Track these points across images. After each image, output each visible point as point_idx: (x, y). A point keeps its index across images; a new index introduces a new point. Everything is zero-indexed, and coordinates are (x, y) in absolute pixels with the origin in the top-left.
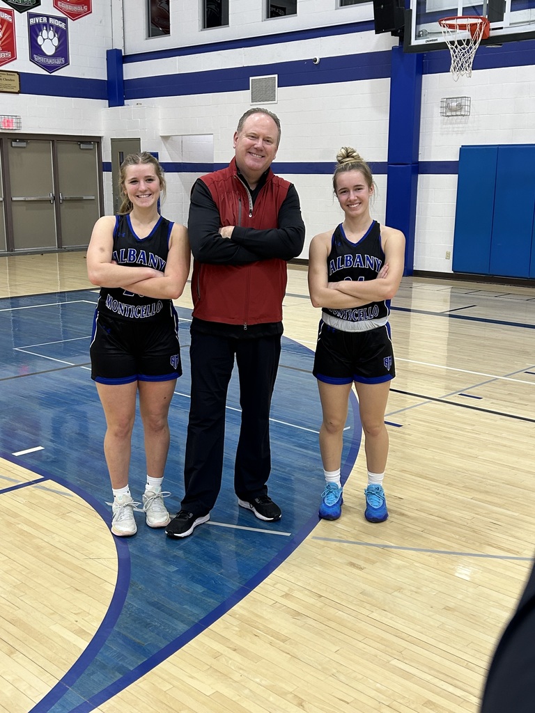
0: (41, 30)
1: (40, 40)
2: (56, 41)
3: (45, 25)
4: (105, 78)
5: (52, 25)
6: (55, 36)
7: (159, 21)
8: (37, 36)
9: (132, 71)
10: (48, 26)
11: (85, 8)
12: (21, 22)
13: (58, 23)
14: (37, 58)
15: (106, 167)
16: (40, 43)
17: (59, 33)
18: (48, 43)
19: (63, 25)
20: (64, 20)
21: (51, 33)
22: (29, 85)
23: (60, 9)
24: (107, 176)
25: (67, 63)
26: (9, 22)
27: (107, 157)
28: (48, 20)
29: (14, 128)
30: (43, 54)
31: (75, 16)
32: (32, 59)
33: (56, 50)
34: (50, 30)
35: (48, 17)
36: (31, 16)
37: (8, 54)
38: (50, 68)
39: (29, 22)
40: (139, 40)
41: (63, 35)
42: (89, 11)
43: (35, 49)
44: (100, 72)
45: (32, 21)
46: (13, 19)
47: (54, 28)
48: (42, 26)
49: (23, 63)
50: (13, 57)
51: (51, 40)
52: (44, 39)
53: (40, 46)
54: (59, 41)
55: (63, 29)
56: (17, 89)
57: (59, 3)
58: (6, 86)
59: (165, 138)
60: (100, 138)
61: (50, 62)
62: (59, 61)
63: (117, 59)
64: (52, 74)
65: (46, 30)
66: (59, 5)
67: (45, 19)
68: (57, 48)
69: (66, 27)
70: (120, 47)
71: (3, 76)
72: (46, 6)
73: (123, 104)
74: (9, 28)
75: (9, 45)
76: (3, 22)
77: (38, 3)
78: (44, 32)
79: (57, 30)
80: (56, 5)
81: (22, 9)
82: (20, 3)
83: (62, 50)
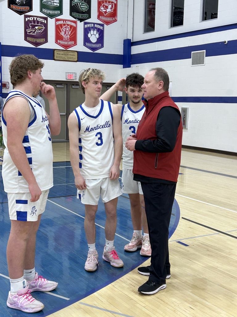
0: (90, 30)
1: (89, 35)
2: (97, 36)
3: (92, 28)
4: (122, 54)
5: (96, 28)
6: (97, 33)
7: (150, 25)
8: (88, 33)
9: (136, 50)
10: (94, 28)
11: (114, 19)
12: (80, 26)
13: (99, 27)
14: (87, 44)
15: (120, 99)
16: (89, 37)
17: (99, 32)
18: (93, 37)
19: (101, 28)
20: (102, 25)
21: (95, 32)
22: (82, 57)
23: (101, 20)
25: (102, 46)
26: (74, 27)
27: (120, 94)
28: (94, 25)
29: (73, 79)
30: (90, 42)
31: (108, 23)
32: (85, 45)
33: (97, 40)
34: (95, 30)
35: (94, 24)
36: (85, 23)
37: (73, 42)
39: (84, 26)
40: (140, 35)
41: (101, 33)
42: (116, 20)
43: (87, 40)
44: (119, 51)
45: (86, 26)
46: (76, 25)
47: (97, 29)
48: (91, 28)
49: (80, 47)
50: (75, 44)
51: (95, 35)
52: (91, 35)
53: (89, 38)
54: (99, 36)
55: (101, 30)
57: (100, 17)
58: (70, 58)
61: (94, 46)
62: (99, 45)
63: (128, 44)
64: (94, 52)
65: (93, 30)
66: (100, 18)
67: (93, 25)
68: (98, 39)
69: (103, 28)
70: (130, 37)
71: (69, 53)
72: (94, 18)
73: (130, 67)
74: (74, 30)
75: (74, 38)
76: (71, 26)
77: (90, 17)
78: (92, 31)
79: (98, 30)
80: (98, 18)
81: (81, 20)
82: (80, 17)
83: (101, 40)
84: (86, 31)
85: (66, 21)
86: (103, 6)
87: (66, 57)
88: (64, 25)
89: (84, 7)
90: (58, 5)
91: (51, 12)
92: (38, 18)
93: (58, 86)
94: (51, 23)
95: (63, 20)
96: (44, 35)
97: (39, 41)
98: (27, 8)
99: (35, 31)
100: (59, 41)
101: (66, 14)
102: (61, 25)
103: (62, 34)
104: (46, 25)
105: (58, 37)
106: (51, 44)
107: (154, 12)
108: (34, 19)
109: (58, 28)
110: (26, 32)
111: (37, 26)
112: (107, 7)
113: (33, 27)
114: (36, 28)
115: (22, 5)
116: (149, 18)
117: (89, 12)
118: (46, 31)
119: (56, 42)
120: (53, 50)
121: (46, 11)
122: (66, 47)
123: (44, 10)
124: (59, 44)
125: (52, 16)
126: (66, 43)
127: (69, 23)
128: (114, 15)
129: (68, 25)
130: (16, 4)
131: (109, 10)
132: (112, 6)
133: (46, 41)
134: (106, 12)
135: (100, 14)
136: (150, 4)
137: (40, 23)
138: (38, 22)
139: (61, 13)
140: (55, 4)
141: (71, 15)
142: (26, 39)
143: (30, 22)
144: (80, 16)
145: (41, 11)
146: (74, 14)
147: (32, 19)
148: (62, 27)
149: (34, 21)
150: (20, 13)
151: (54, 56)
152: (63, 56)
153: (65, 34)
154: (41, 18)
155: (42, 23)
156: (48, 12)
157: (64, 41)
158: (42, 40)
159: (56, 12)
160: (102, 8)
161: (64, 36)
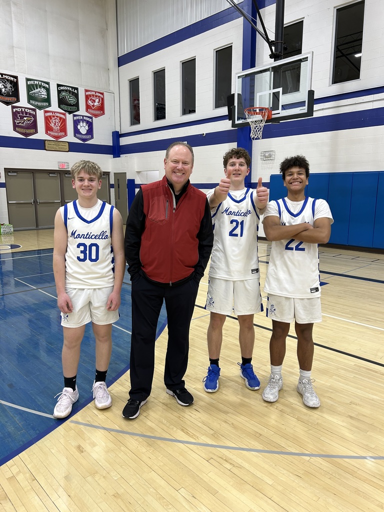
0: (79, 122)
1: (79, 127)
2: (87, 128)
3: (81, 120)
4: (111, 144)
5: (85, 120)
7: (136, 118)
8: (78, 125)
9: (124, 141)
10: (83, 120)
11: (102, 112)
12: (70, 118)
13: (88, 119)
14: (77, 135)
15: (112, 186)
18: (83, 128)
19: (90, 120)
20: (91, 118)
21: (85, 124)
22: (73, 148)
23: (89, 113)
24: (112, 190)
25: (92, 137)
26: (64, 119)
27: (112, 182)
29: (66, 168)
30: (81, 134)
31: (96, 116)
32: (75, 136)
33: (87, 131)
34: (84, 122)
35: (83, 116)
36: (74, 116)
37: (63, 134)
38: (84, 140)
39: (73, 118)
40: (127, 127)
41: (90, 125)
42: (104, 113)
43: (77, 132)
44: (109, 142)
45: (75, 118)
46: (66, 117)
49: (71, 138)
50: (66, 135)
51: (85, 127)
52: (81, 127)
53: (79, 130)
54: (89, 127)
55: (90, 122)
56: (68, 150)
57: (88, 109)
58: (62, 148)
59: (139, 172)
60: (109, 172)
61: (84, 137)
62: (89, 137)
63: (117, 136)
64: (85, 143)
67: (82, 117)
69: (92, 121)
70: (118, 130)
71: (60, 144)
72: (82, 111)
73: (120, 157)
74: (63, 122)
75: (63, 129)
76: (61, 118)
77: (78, 110)
78: (81, 123)
79: (87, 122)
80: (87, 111)
81: (70, 113)
82: (69, 110)
83: (90, 132)
84: (76, 123)
85: (55, 113)
86: (91, 100)
87: (57, 148)
88: (54, 116)
89: (72, 100)
90: (46, 97)
91: (39, 104)
92: (26, 110)
93: (51, 175)
94: (40, 115)
95: (52, 112)
96: (34, 126)
97: (28, 131)
98: (14, 99)
99: (24, 122)
100: (49, 132)
101: (54, 106)
102: (50, 117)
103: (52, 125)
104: (35, 116)
105: (48, 129)
106: (41, 134)
107: (139, 107)
108: (22, 110)
109: (47, 120)
110: (14, 123)
111: (25, 117)
112: (94, 101)
113: (22, 117)
114: (25, 118)
115: (8, 95)
116: (134, 112)
117: (77, 105)
118: (35, 122)
119: (47, 133)
120: (44, 141)
121: (33, 102)
122: (57, 137)
123: (31, 101)
124: (50, 135)
125: (40, 108)
126: (56, 134)
127: (58, 115)
128: (101, 108)
129: (57, 117)
130: (2, 95)
131: (96, 104)
132: (99, 100)
133: (36, 132)
134: (93, 106)
135: (88, 107)
136: (135, 100)
137: (28, 114)
138: (26, 113)
139: (50, 105)
140: (43, 96)
141: (59, 107)
142: (15, 130)
143: (19, 113)
144: (69, 108)
145: (29, 102)
146: (62, 106)
147: (20, 110)
148: (51, 119)
149: (22, 112)
150: (7, 103)
151: (45, 146)
152: (55, 146)
153: (55, 125)
154: (29, 109)
155: (30, 114)
156: (36, 103)
157: (55, 132)
158: (32, 131)
159: (45, 104)
160: (90, 102)
161: (54, 127)
